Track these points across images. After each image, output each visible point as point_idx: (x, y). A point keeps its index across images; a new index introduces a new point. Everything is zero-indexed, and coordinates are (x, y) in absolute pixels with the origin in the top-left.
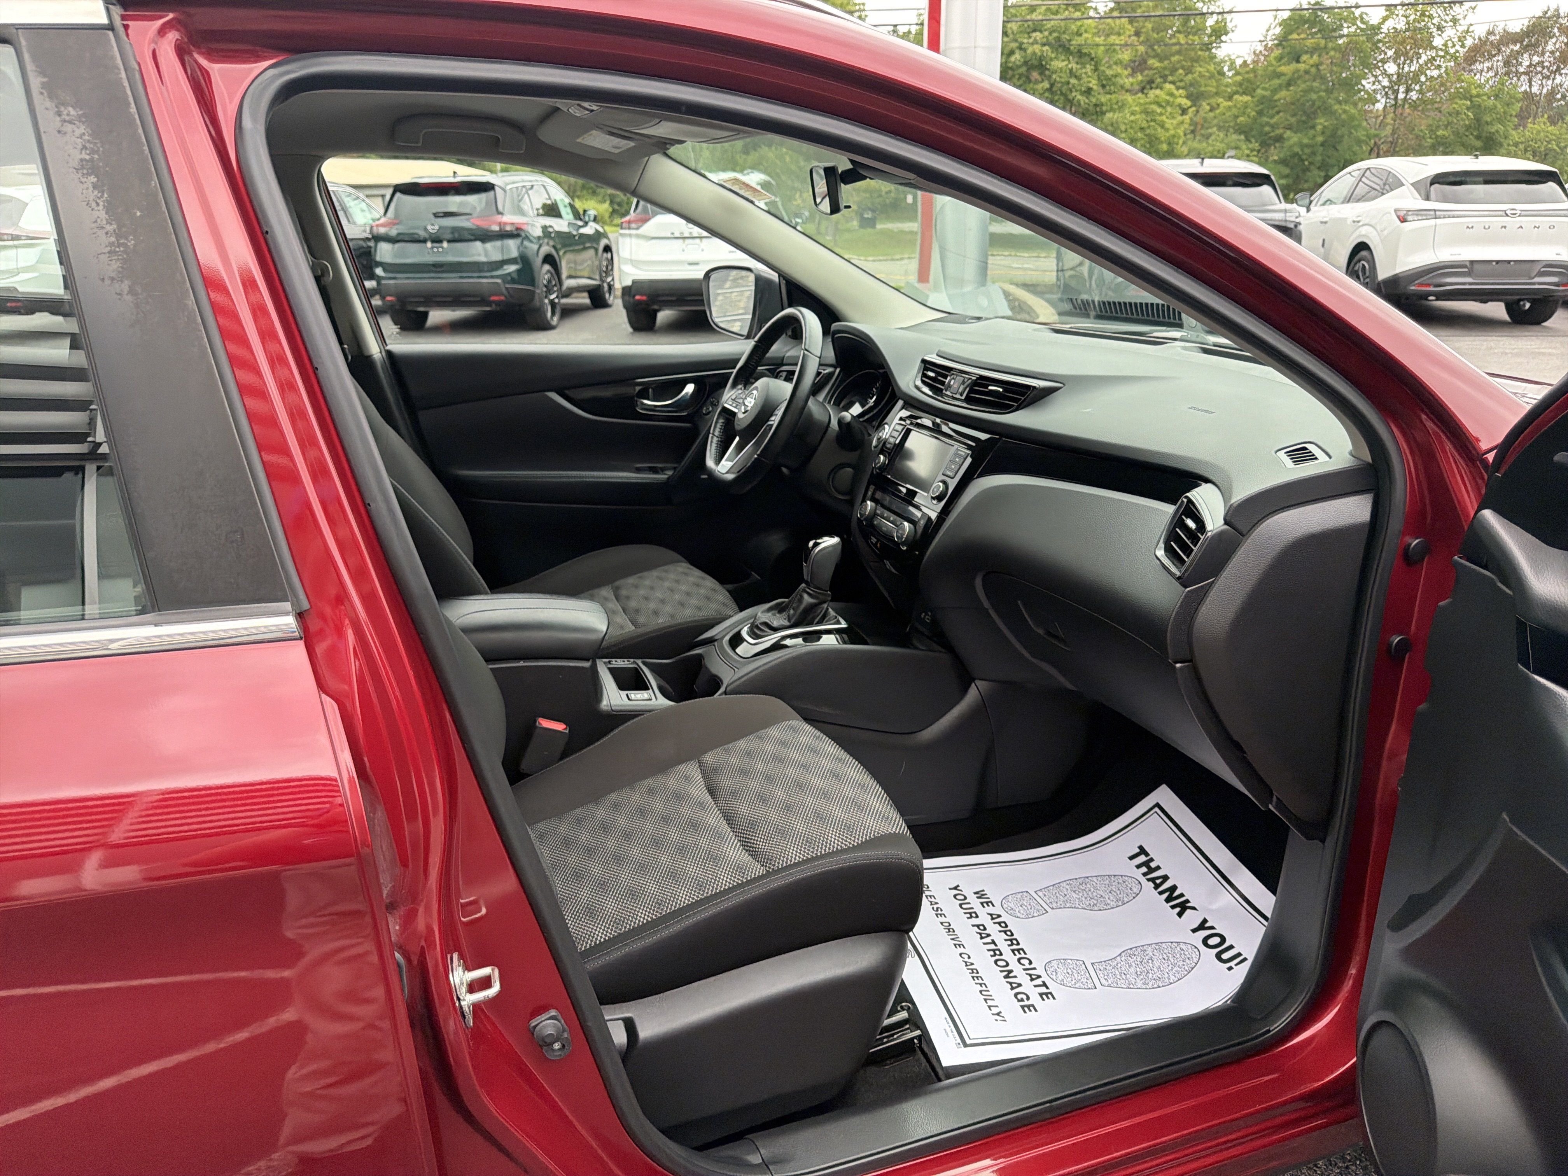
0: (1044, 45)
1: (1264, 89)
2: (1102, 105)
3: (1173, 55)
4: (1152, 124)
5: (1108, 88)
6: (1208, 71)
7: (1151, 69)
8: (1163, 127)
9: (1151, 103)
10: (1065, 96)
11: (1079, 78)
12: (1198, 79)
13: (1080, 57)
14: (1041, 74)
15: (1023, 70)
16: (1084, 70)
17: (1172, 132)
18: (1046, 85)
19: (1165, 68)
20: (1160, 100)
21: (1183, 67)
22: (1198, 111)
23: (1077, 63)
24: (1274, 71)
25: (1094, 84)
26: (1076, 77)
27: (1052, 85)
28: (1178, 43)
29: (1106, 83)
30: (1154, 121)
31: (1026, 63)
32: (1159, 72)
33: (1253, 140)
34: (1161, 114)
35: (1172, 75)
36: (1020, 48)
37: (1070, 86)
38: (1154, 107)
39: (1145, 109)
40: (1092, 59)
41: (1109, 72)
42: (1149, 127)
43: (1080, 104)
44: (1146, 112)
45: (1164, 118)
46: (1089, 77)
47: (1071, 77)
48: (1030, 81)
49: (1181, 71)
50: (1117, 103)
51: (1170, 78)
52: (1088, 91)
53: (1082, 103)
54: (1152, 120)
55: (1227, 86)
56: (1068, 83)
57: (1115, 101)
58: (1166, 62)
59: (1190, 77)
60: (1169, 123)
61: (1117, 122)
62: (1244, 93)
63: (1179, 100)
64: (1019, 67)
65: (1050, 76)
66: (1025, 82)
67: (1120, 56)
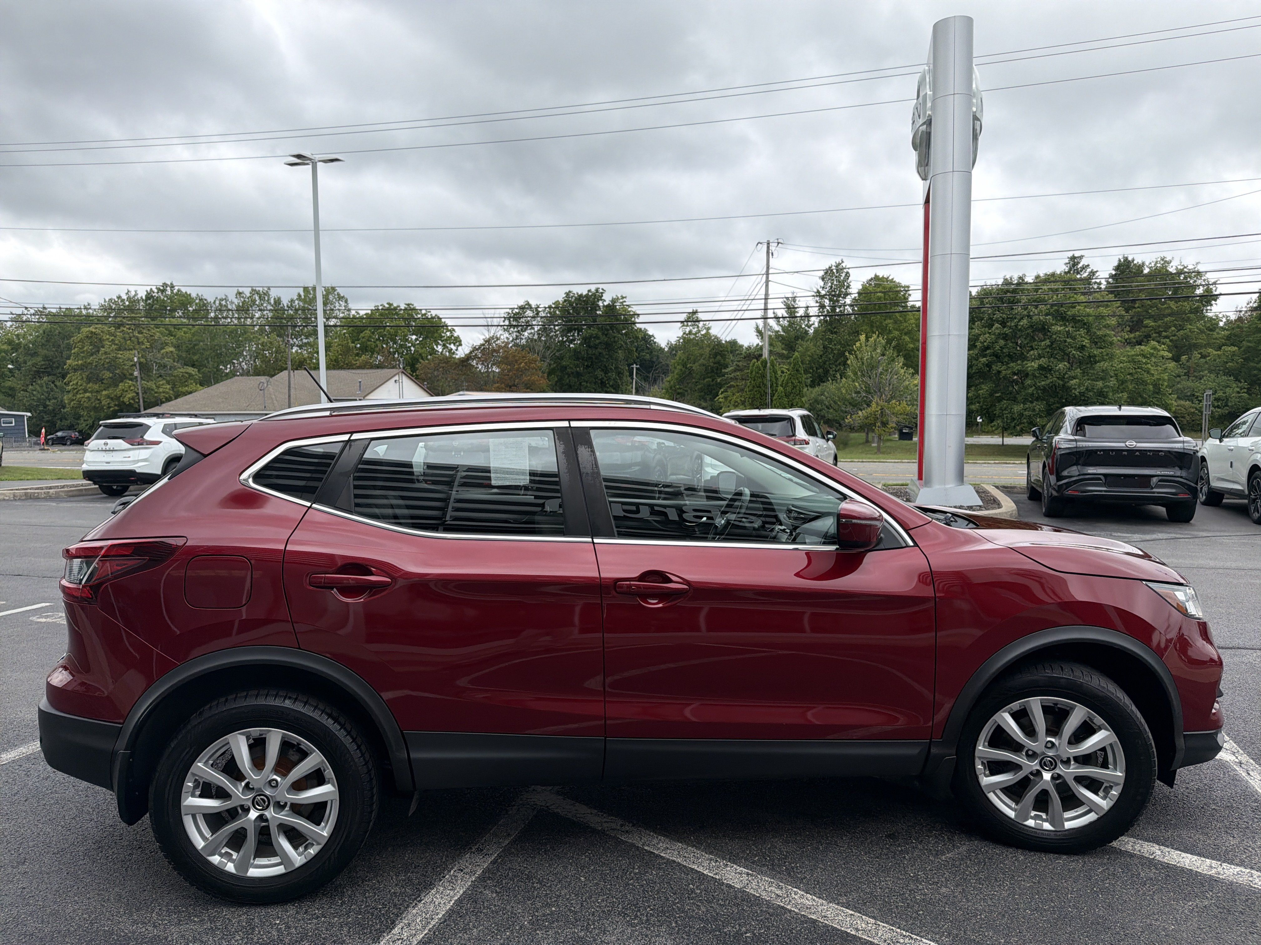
0: (1047, 315)
1: (1249, 341)
2: (1096, 356)
3: (1165, 316)
4: (1139, 370)
5: (1099, 344)
6: (1197, 328)
7: (1147, 327)
8: (1148, 372)
9: (1138, 356)
10: (1063, 351)
11: (1074, 338)
12: (1189, 334)
13: (1075, 323)
14: (1045, 335)
15: (1030, 331)
16: (1078, 332)
17: (1156, 377)
18: (1048, 342)
19: (1159, 327)
20: (1145, 353)
21: (1175, 326)
22: (1190, 358)
23: (1073, 327)
24: (1256, 327)
25: (1086, 342)
26: (1071, 338)
27: (1052, 343)
28: (1170, 307)
29: (1098, 341)
30: (1141, 368)
31: (1032, 326)
32: (1155, 329)
33: (1242, 381)
34: (1146, 363)
35: (1165, 331)
36: (1029, 316)
37: (1067, 344)
38: (1140, 358)
39: (1133, 359)
40: (1085, 324)
41: (1099, 333)
42: (1136, 373)
43: (1075, 357)
44: (1134, 361)
45: (1149, 366)
46: (1082, 337)
47: (1068, 337)
48: (1035, 340)
49: (1173, 328)
50: (1107, 355)
51: (1164, 334)
52: (1082, 348)
53: (1077, 356)
54: (1138, 368)
55: (1216, 339)
56: (1065, 341)
57: (1105, 354)
58: (1160, 322)
59: (1182, 332)
60: (1153, 370)
61: (1107, 370)
62: (1232, 345)
63: (1162, 353)
64: (1026, 329)
65: (1051, 336)
66: (1030, 340)
67: (1108, 322)
